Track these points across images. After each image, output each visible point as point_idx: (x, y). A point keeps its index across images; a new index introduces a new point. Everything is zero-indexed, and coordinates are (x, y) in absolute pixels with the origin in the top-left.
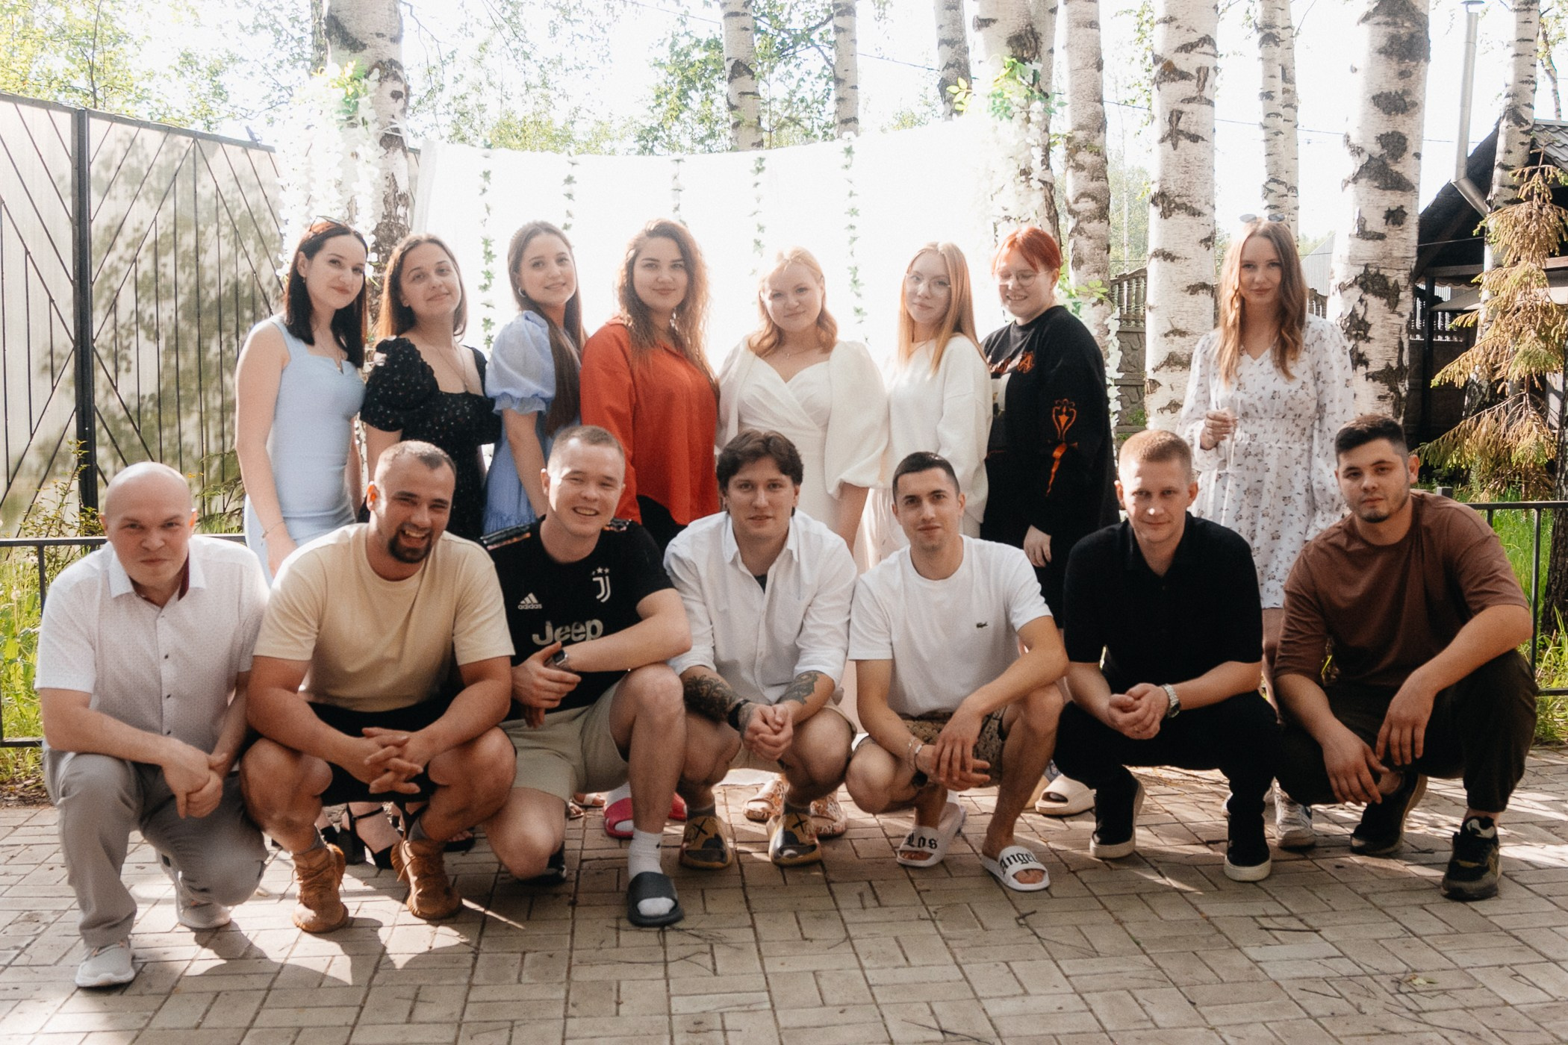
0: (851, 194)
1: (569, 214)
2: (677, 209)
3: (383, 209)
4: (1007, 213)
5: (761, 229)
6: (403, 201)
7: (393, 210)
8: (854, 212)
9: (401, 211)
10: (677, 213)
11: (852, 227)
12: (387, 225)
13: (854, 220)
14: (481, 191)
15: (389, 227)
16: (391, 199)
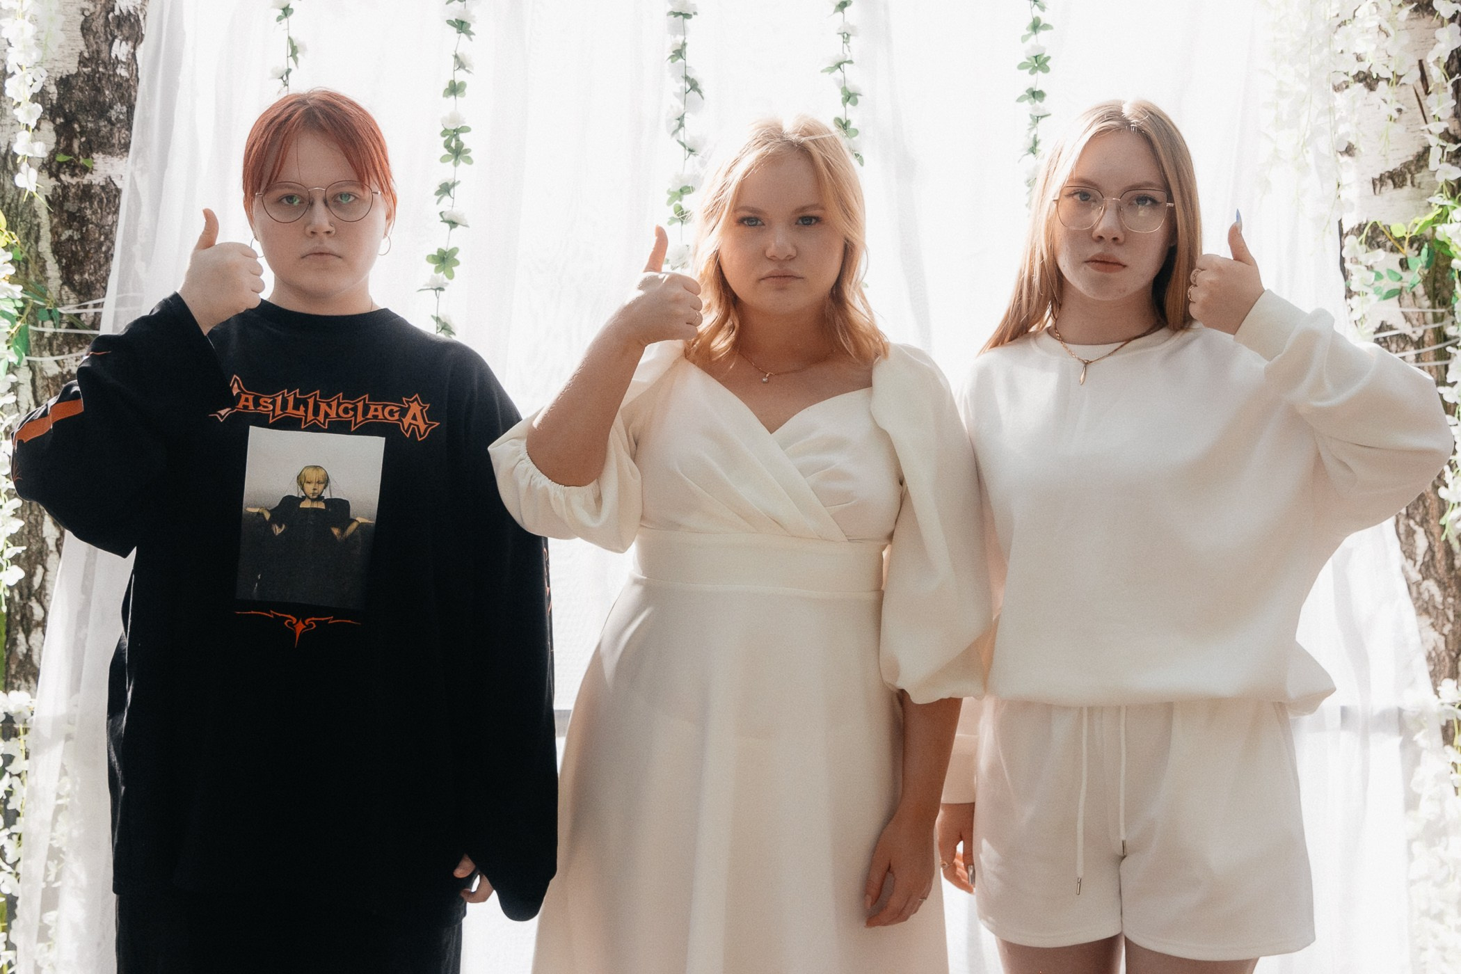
0: (1036, 26)
1: (460, 63)
2: (679, 53)
3: (81, 45)
4: (1364, 67)
5: (850, 97)
6: (126, 30)
7: (104, 47)
8: (1039, 63)
9: (120, 50)
10: (681, 60)
11: (1036, 95)
12: (90, 78)
13: (1039, 81)
14: (280, 12)
15: (95, 84)
16: (98, 24)
